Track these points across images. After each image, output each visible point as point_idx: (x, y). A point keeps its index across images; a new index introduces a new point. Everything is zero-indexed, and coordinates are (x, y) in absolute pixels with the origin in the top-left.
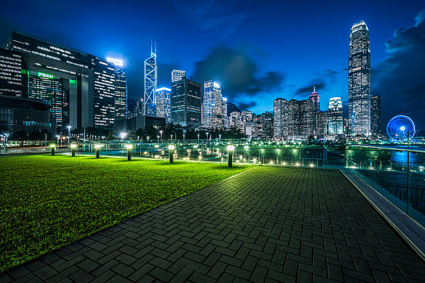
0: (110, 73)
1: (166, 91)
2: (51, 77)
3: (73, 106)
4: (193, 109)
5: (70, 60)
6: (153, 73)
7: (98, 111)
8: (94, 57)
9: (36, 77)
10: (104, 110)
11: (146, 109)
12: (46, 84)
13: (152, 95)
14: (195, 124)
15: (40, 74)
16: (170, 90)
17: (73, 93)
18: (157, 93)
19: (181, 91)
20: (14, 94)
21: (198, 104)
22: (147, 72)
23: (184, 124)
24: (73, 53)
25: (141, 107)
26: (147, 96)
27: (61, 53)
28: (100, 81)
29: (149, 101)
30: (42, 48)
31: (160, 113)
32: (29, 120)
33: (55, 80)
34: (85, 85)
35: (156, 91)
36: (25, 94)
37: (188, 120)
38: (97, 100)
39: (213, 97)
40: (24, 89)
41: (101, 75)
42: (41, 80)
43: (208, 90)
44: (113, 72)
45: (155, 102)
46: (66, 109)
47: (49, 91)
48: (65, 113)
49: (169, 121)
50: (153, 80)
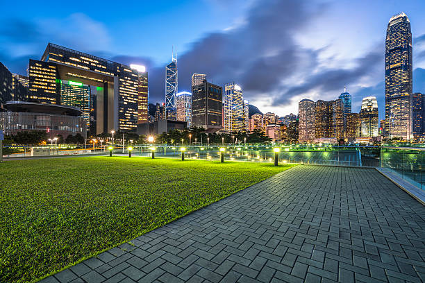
0: (133, 79)
1: (186, 95)
2: (80, 84)
3: (100, 111)
4: (215, 113)
5: (98, 68)
6: (174, 78)
7: (122, 116)
8: (119, 65)
9: (67, 85)
10: (128, 115)
11: (167, 112)
12: (76, 92)
13: (173, 99)
14: (216, 127)
15: (71, 83)
16: (191, 94)
18: (177, 97)
19: (202, 94)
20: (49, 102)
21: (220, 107)
22: (168, 77)
23: (205, 127)
24: (99, 61)
25: (161, 111)
27: (90, 62)
28: (125, 87)
29: (170, 105)
30: (73, 59)
31: (180, 117)
32: (63, 125)
33: (84, 87)
34: (111, 92)
35: (177, 95)
36: (58, 102)
37: (209, 123)
38: (121, 105)
39: (234, 100)
40: (57, 97)
41: (125, 82)
42: (71, 88)
43: (229, 92)
44: (137, 78)
45: (175, 106)
46: (93, 114)
47: (78, 97)
48: (92, 118)
49: (190, 124)
50: (174, 84)
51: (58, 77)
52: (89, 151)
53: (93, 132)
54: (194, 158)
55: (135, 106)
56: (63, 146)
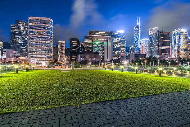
0: (118, 37)
1: (145, 40)
2: (99, 42)
3: (106, 52)
4: (164, 48)
5: (105, 35)
6: (139, 33)
7: (114, 53)
8: (113, 32)
9: (95, 43)
10: (116, 52)
11: (135, 50)
12: (98, 46)
13: (138, 43)
14: (166, 56)
15: (96, 42)
16: (148, 39)
17: (106, 47)
18: (141, 42)
19: (155, 39)
20: (89, 50)
21: (168, 44)
22: (135, 33)
23: (158, 56)
24: (105, 32)
25: (132, 50)
26: (135, 44)
27: (102, 33)
28: (115, 41)
29: (136, 46)
31: (142, 52)
32: (93, 58)
34: (110, 44)
35: (140, 41)
36: (92, 50)
37: (160, 54)
38: (114, 49)
39: (180, 38)
40: (92, 48)
41: (115, 39)
42: (96, 44)
43: (176, 34)
44: (120, 36)
45: (139, 47)
46: (103, 53)
47: (98, 48)
48: (103, 55)
49: (148, 55)
50: (138, 36)
51: (92, 41)
52: (101, 68)
53: (103, 60)
54: (146, 73)
55: (119, 49)
56: (94, 66)
